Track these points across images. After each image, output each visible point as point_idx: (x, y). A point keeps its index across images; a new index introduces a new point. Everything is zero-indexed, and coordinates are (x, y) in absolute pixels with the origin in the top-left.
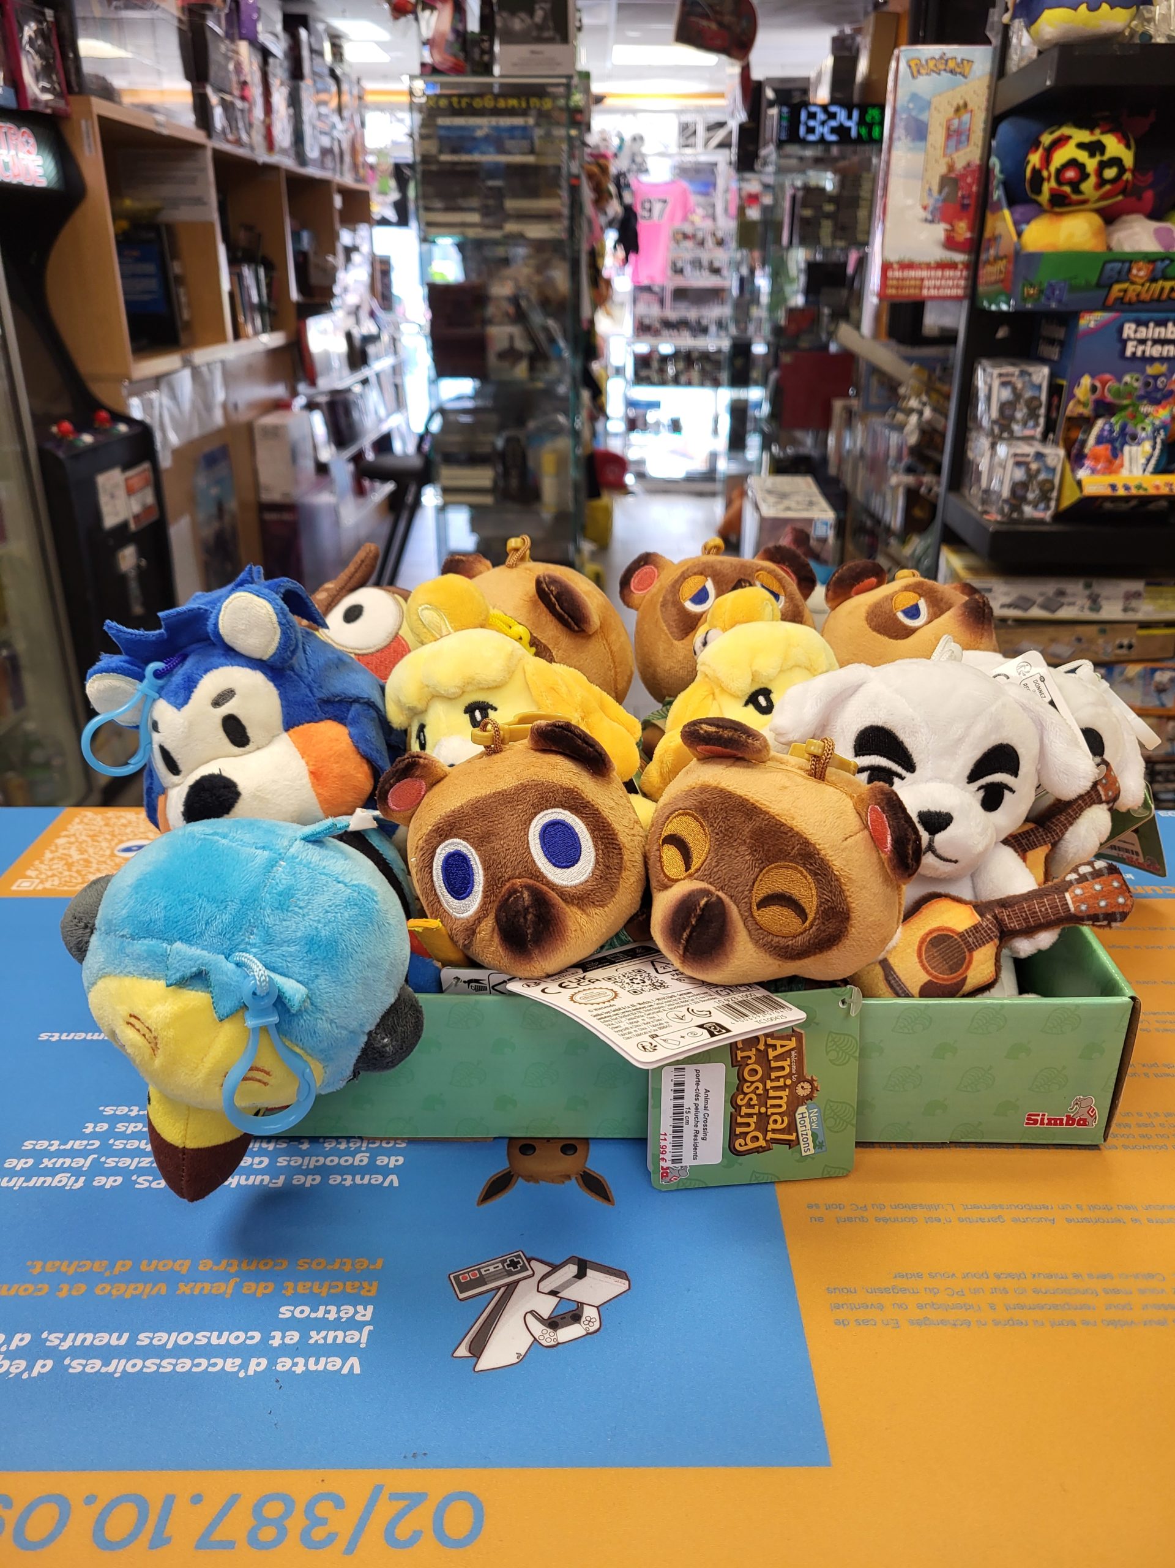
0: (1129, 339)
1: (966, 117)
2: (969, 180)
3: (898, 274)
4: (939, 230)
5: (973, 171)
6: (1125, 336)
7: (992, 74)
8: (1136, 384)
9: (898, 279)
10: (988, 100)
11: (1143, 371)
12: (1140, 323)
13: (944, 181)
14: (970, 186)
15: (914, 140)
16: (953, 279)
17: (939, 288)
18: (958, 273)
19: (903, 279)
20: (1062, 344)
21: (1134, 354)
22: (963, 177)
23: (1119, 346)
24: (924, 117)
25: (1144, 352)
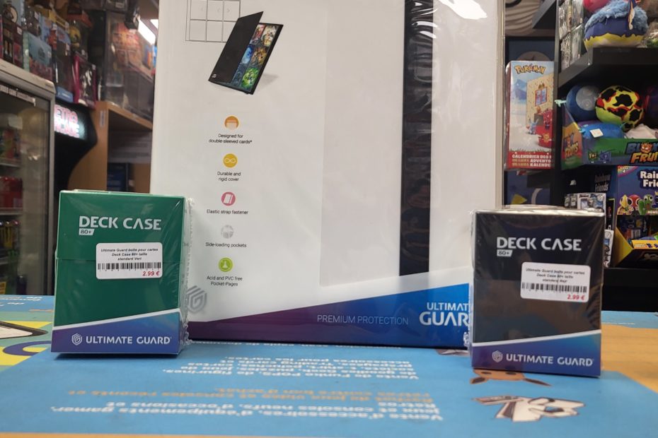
0: (644, 178)
1: (544, 90)
2: (548, 116)
3: (517, 156)
4: (536, 138)
5: (550, 113)
6: (642, 177)
7: (555, 73)
8: (651, 200)
9: (518, 159)
10: (554, 83)
11: (654, 194)
12: (648, 171)
13: (536, 116)
14: (549, 118)
15: (520, 99)
16: (545, 159)
17: (539, 163)
18: (547, 157)
19: (521, 159)
20: (608, 182)
21: (647, 185)
22: (546, 115)
23: (640, 182)
24: (524, 89)
25: (652, 185)
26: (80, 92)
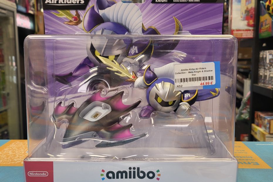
2: (252, 11)
4: (246, 22)
5: (253, 9)
9: (236, 34)
13: (246, 11)
14: (252, 12)
15: (238, 2)
16: (250, 33)
17: (246, 35)
18: (251, 32)
19: (237, 33)
22: (250, 10)
26: (29, 7)
